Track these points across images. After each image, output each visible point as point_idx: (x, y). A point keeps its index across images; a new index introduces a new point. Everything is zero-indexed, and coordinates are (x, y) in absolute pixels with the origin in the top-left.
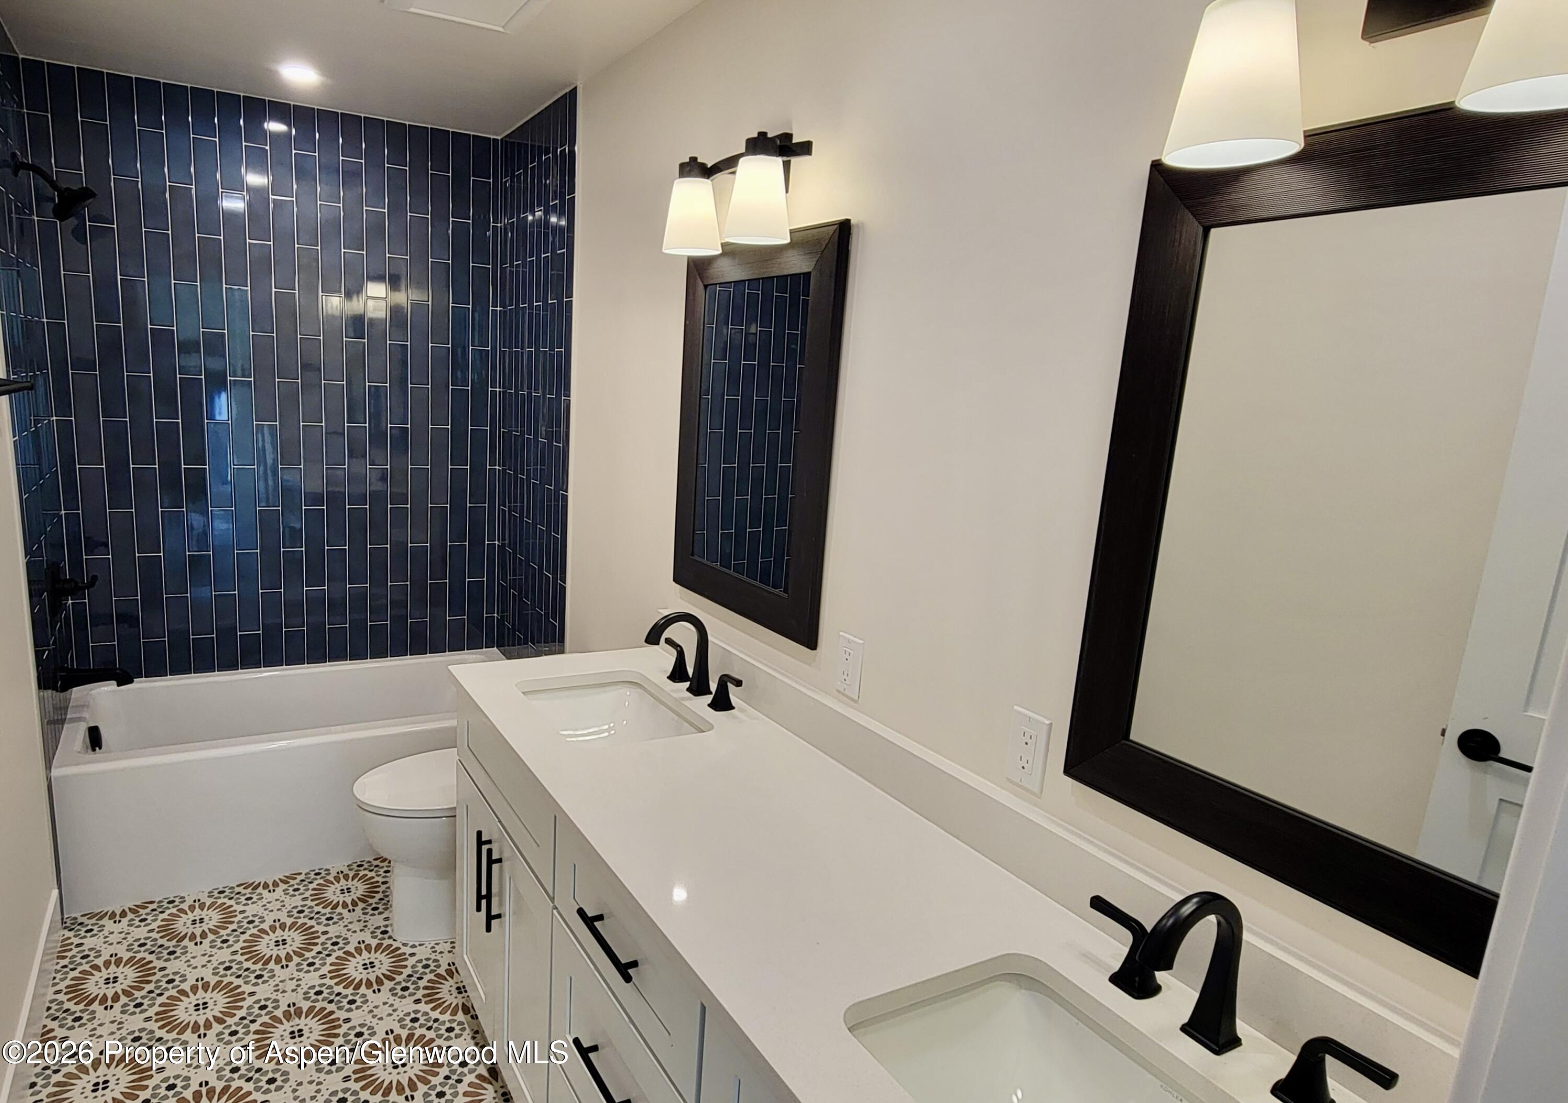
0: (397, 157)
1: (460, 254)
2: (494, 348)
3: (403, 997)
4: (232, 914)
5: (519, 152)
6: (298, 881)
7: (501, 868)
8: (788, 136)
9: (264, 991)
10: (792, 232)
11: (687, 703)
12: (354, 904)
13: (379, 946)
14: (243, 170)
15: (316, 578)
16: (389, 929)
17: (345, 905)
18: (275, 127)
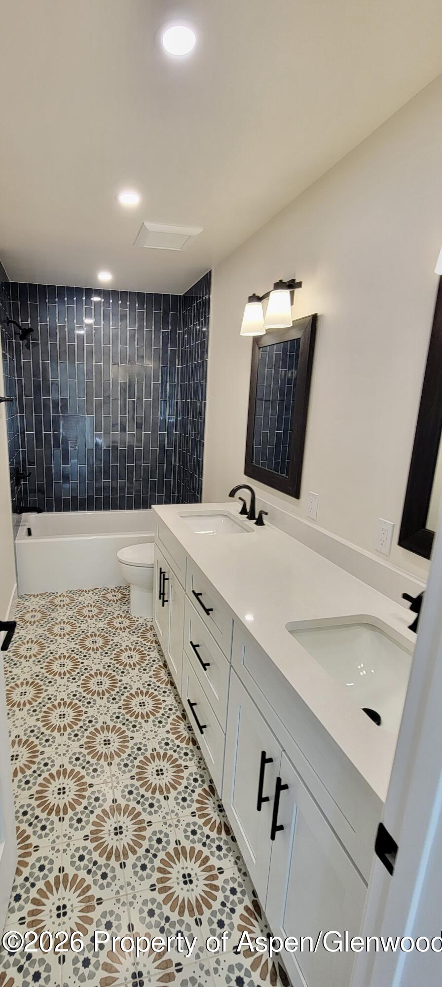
0: (141, 306)
1: (165, 345)
2: (178, 383)
3: (133, 635)
4: (74, 600)
5: (189, 299)
6: (97, 591)
7: (168, 582)
8: (293, 281)
9: (84, 626)
10: (293, 321)
11: (246, 523)
12: (117, 601)
13: (125, 616)
14: (84, 318)
15: (107, 477)
16: (129, 611)
17: (114, 601)
18: (96, 299)
